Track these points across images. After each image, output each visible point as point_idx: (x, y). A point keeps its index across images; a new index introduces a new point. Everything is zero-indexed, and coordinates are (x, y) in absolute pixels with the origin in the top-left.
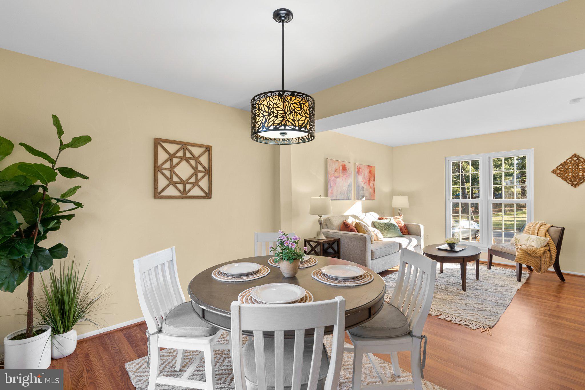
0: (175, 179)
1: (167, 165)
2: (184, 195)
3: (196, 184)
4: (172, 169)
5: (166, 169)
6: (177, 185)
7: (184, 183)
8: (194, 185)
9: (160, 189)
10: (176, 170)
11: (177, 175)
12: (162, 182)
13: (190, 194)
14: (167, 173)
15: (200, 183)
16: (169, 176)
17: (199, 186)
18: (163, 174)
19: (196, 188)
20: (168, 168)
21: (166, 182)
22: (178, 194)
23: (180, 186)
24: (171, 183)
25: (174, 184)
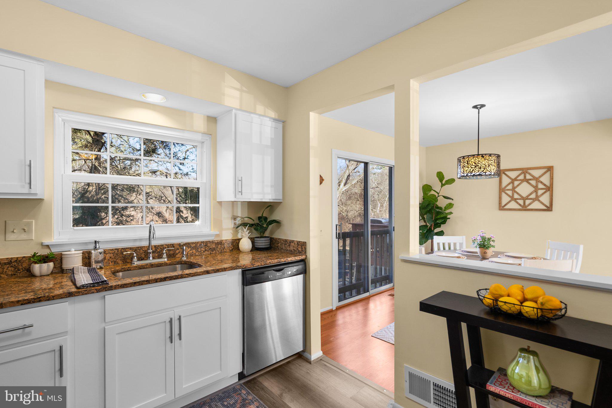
0: (516, 196)
1: (510, 187)
2: (524, 208)
3: (537, 199)
4: (513, 189)
5: (508, 190)
6: (518, 201)
7: (524, 199)
8: (534, 200)
9: (503, 204)
10: (517, 190)
11: (518, 193)
12: (505, 199)
13: (529, 208)
14: (510, 193)
15: (541, 199)
16: (511, 194)
17: (539, 200)
18: (506, 193)
19: (537, 202)
20: (510, 189)
21: (509, 199)
22: (519, 207)
23: (521, 202)
24: (513, 199)
25: (515, 200)
